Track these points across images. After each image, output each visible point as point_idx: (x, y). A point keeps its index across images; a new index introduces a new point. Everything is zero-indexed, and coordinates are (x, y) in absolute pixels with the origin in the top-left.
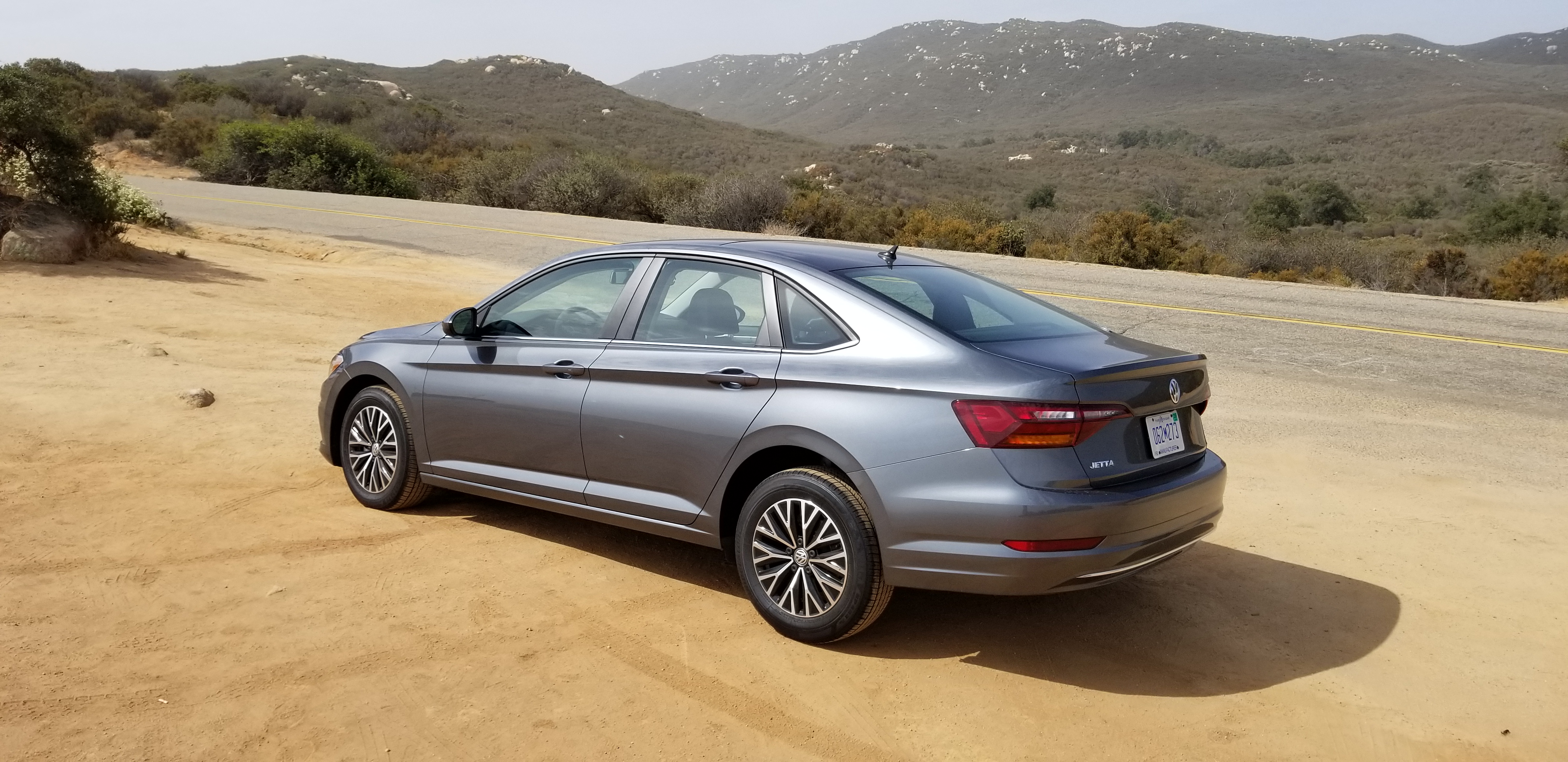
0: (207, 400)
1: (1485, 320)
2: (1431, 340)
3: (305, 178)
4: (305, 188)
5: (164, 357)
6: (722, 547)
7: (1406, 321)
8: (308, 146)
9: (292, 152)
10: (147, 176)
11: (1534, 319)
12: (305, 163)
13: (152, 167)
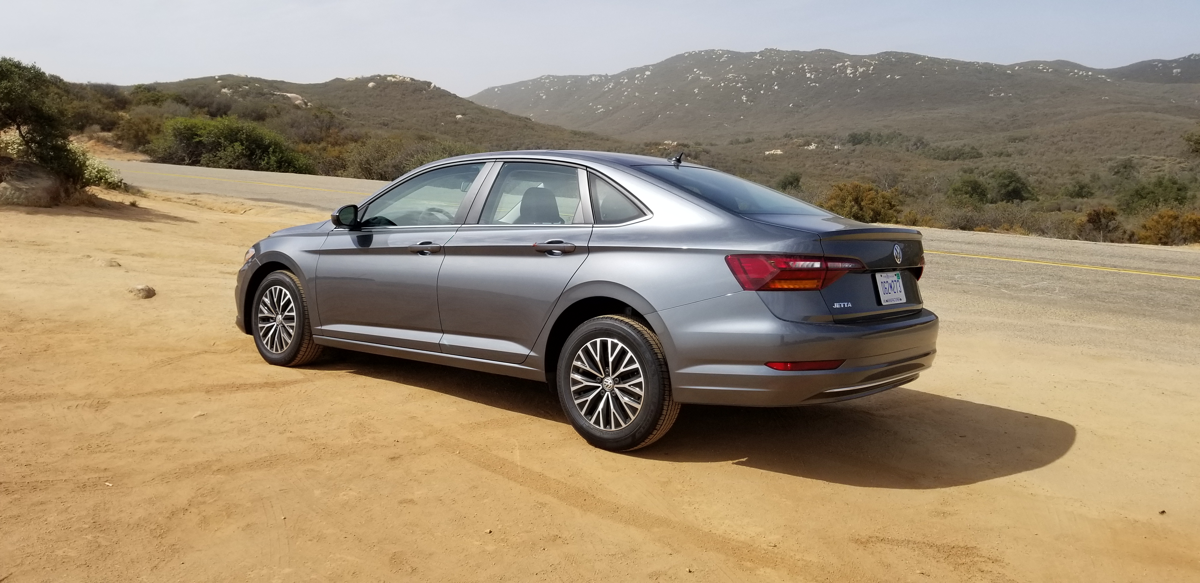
0: (150, 293)
1: (1133, 257)
2: (1092, 270)
3: (230, 160)
4: (230, 167)
5: (118, 268)
6: (547, 379)
7: (1072, 257)
8: (232, 136)
9: (220, 140)
10: (109, 159)
11: (1170, 257)
12: (230, 149)
13: (114, 153)
